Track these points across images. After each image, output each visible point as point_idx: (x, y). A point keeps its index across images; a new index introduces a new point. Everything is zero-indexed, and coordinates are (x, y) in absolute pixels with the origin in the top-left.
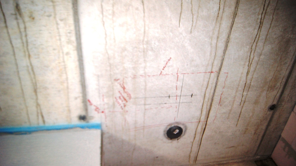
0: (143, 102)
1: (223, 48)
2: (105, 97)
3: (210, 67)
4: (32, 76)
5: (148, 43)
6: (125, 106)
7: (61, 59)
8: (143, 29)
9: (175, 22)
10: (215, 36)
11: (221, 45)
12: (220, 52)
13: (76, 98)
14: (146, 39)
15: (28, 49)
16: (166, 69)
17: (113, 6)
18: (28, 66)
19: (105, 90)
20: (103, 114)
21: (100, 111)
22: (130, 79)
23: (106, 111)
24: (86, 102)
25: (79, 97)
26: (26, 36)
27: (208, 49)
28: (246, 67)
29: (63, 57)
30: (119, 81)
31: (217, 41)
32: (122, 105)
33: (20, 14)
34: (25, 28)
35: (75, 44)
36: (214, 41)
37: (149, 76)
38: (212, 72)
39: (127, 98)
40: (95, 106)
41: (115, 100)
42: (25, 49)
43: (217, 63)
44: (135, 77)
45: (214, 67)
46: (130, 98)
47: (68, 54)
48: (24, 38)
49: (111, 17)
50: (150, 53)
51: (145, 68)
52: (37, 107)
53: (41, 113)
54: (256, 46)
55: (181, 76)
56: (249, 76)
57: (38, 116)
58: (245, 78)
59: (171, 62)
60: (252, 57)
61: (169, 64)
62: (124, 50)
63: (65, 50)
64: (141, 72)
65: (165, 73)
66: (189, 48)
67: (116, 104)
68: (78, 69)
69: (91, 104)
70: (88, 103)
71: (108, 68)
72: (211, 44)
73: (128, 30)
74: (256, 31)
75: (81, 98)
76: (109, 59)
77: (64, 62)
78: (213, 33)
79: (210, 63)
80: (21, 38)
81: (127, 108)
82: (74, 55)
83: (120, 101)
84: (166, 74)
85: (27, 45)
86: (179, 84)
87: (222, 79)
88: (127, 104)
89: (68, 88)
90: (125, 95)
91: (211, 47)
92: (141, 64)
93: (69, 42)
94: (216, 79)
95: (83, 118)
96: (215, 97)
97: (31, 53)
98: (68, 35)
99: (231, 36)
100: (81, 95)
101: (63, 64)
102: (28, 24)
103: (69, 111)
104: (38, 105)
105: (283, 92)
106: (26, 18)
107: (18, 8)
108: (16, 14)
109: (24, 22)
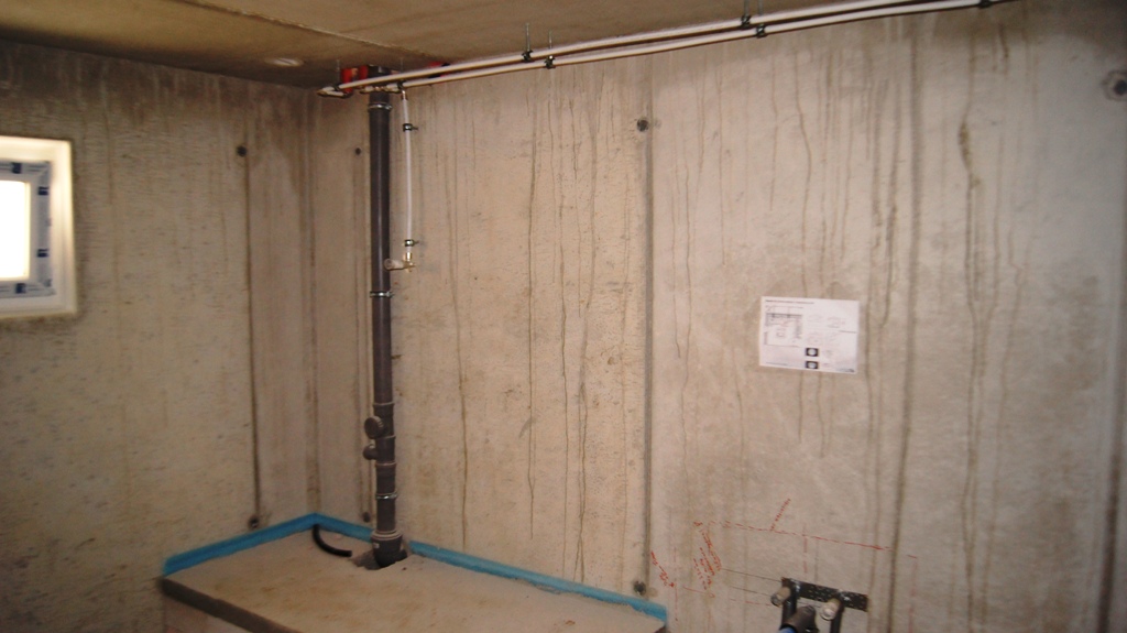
0: (741, 584)
1: (894, 498)
2: (678, 553)
3: (872, 534)
4: (582, 490)
5: (748, 463)
6: (709, 583)
7: (623, 469)
8: (739, 439)
9: (792, 433)
10: (871, 469)
11: (888, 490)
12: (888, 506)
13: (635, 545)
14: (745, 458)
15: (584, 447)
16: (781, 520)
17: (698, 397)
18: (580, 473)
19: (678, 540)
20: (672, 590)
21: (669, 582)
22: (719, 527)
23: (678, 585)
24: (648, 556)
25: (639, 543)
26: (585, 426)
27: (860, 494)
28: (962, 552)
29: (625, 467)
30: (701, 527)
31: (878, 478)
32: (705, 579)
33: (584, 397)
34: (586, 416)
35: (643, 449)
36: (871, 479)
37: (752, 529)
38: (878, 548)
39: (714, 567)
40: (660, 567)
41: (694, 564)
42: (581, 445)
43: (886, 527)
44: (727, 525)
45: (881, 536)
46: (719, 567)
47: (631, 463)
48: (582, 430)
49: (693, 414)
50: (753, 483)
51: (744, 510)
52: (578, 547)
53: (582, 560)
55: (812, 543)
56: (977, 579)
57: (576, 562)
59: (789, 507)
60: (969, 528)
61: (786, 512)
62: (711, 470)
63: (630, 458)
64: (738, 518)
65: (779, 530)
66: (822, 485)
67: (695, 574)
68: (643, 490)
69: (656, 564)
70: (651, 560)
71: (686, 500)
72: (866, 484)
73: (717, 437)
74: (964, 468)
75: (642, 546)
76: (687, 482)
77: (626, 475)
78: (867, 463)
79: (871, 525)
80: (579, 429)
81: (712, 589)
82: (639, 466)
83: (702, 570)
84: (783, 532)
85: (584, 441)
86: (810, 560)
87: (904, 570)
88: (714, 579)
89: (625, 522)
90: (710, 559)
91: (867, 490)
92: (737, 501)
93: (635, 446)
94: (889, 566)
95: (640, 588)
96: (896, 614)
97: (587, 454)
98: (637, 434)
100: (642, 540)
101: (623, 478)
102: (591, 412)
103: (621, 566)
104: (580, 543)
106: (590, 404)
107: (582, 388)
108: (579, 396)
109: (586, 408)
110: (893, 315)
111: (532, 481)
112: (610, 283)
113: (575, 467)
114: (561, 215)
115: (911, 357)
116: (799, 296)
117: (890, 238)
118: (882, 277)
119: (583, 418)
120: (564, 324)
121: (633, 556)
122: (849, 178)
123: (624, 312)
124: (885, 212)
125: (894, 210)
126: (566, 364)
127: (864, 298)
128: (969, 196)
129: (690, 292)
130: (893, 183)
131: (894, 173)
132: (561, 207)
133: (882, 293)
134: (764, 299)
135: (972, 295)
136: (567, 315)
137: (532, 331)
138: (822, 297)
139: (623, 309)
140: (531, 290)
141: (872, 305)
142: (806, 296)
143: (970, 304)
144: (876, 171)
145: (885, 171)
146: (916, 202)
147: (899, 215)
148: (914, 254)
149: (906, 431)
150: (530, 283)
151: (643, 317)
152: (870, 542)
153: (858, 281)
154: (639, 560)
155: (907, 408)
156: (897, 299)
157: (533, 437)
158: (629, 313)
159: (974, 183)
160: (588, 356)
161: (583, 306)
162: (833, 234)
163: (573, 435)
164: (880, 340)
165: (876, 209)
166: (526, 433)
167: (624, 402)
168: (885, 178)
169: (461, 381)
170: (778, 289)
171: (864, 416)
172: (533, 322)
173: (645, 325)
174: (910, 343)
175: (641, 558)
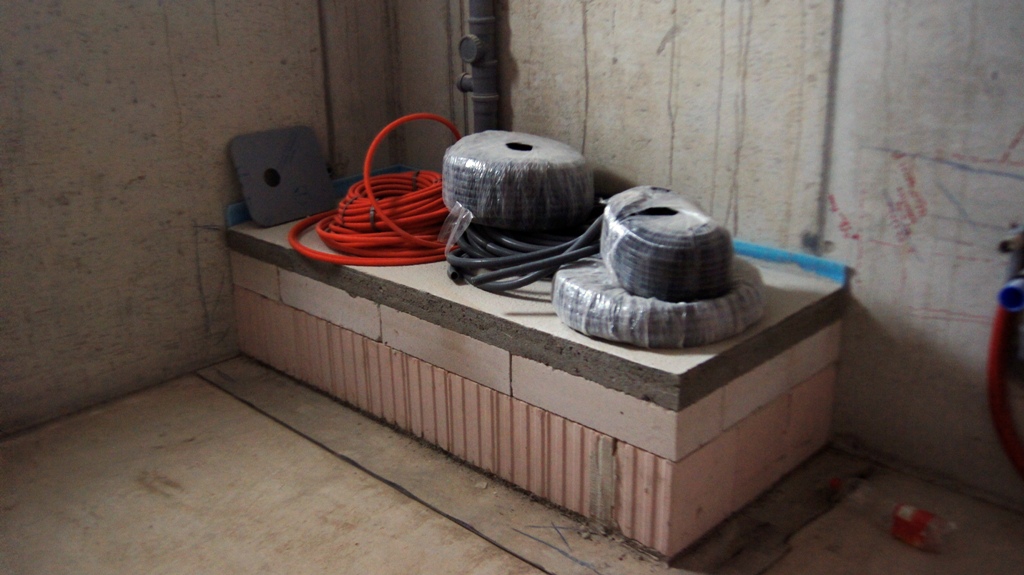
0: (953, 233)
2: (866, 195)
4: (741, 117)
6: (908, 233)
7: (797, 88)
13: (807, 186)
14: (974, 62)
15: (745, 60)
18: (738, 96)
19: (869, 178)
20: (855, 242)
21: (852, 232)
23: (865, 236)
24: (824, 199)
25: (813, 184)
26: (749, 33)
29: (802, 85)
30: (902, 160)
34: (751, 18)
37: (975, 159)
39: (916, 212)
40: (841, 215)
42: (742, 58)
44: (939, 156)
46: (923, 213)
47: (812, 78)
48: (744, 39)
51: (966, 134)
52: (731, 191)
53: (736, 207)
57: (728, 213)
62: (923, 82)
63: (809, 70)
64: (956, 146)
65: (1016, 159)
67: (889, 221)
68: (823, 115)
69: (834, 210)
70: (829, 206)
71: (884, 124)
73: (936, 34)
75: (817, 188)
76: (888, 100)
77: (801, 95)
80: (740, 37)
81: (914, 239)
82: (822, 79)
84: (1022, 162)
85: (747, 53)
88: (915, 228)
89: (797, 157)
90: (912, 201)
92: (956, 123)
93: (817, 53)
95: (811, 242)
97: (750, 70)
98: (819, 37)
100: (818, 180)
101: (798, 99)
103: (788, 215)
104: (735, 186)
109: (751, 7)
111: (673, 110)
113: (732, 87)
119: (745, 22)
121: (805, 201)
154: (813, 206)
157: (676, 51)
163: (732, 43)
166: (668, 45)
175: (816, 204)
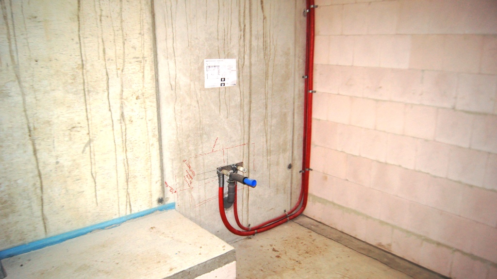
0: (203, 178)
1: (248, 125)
2: (177, 177)
3: (242, 141)
5: (203, 129)
6: (191, 183)
7: (148, 150)
8: (199, 120)
9: (217, 112)
10: (242, 118)
11: (246, 123)
12: (246, 129)
13: (156, 182)
14: (201, 127)
15: (125, 145)
16: (215, 147)
17: (181, 107)
18: (124, 159)
19: (177, 171)
20: (175, 194)
21: (174, 191)
22: (193, 158)
23: (178, 190)
25: (158, 181)
26: (126, 135)
27: (239, 127)
28: (265, 137)
29: (149, 148)
30: (186, 162)
31: (244, 121)
32: (189, 183)
33: (124, 120)
34: (126, 129)
35: (157, 137)
36: (242, 122)
37: (205, 154)
38: (244, 144)
39: (192, 176)
40: (170, 187)
41: (184, 178)
42: (124, 145)
43: (246, 137)
44: (196, 157)
45: (245, 140)
46: (194, 175)
47: (152, 145)
48: (124, 137)
49: (179, 114)
50: (205, 136)
51: (202, 148)
52: (127, 197)
53: (130, 202)
54: (267, 121)
55: (225, 150)
56: (268, 144)
57: (127, 205)
58: (265, 146)
59: (218, 141)
60: (266, 129)
61: (217, 143)
62: (189, 136)
63: (151, 142)
64: (200, 152)
65: (215, 150)
66: (227, 128)
67: (185, 182)
68: (159, 156)
69: (167, 186)
70: (165, 185)
71: (179, 152)
72: (240, 124)
73: (190, 121)
74: (265, 110)
75: (160, 181)
76: (179, 144)
77: (150, 152)
78: (240, 116)
79: (242, 137)
80: (122, 137)
81: (192, 185)
82: (157, 144)
83: (187, 179)
85: (126, 143)
86: (225, 157)
87: (251, 149)
88: (193, 181)
89: (151, 173)
90: (190, 173)
91: (241, 126)
92: (199, 145)
93: (154, 136)
94: (248, 150)
95: (161, 201)
96: (250, 164)
97: (127, 149)
98: (154, 130)
99: (251, 116)
100: (160, 179)
101: (149, 154)
102: (128, 126)
103: (151, 195)
104: (128, 194)
105: (293, 152)
106: (127, 122)
107: (122, 115)
108: (120, 120)
109: (125, 125)
110: (246, 63)
111: (94, 175)
112: (134, 58)
113: (121, 157)
114: (101, 20)
115: (251, 77)
116: (217, 58)
117: (244, 35)
118: (242, 50)
119: (124, 130)
120: (108, 83)
121: (156, 188)
122: (231, 13)
123: (143, 72)
124: (242, 26)
125: (245, 26)
126: (111, 104)
127: (238, 57)
128: (263, 22)
129: (175, 60)
130: (244, 16)
131: (244, 12)
132: (101, 16)
133: (242, 55)
134: (205, 60)
135: (265, 54)
136: (110, 77)
137: (86, 89)
138: (225, 58)
139: (142, 70)
140: (83, 65)
141: (240, 60)
142: (220, 58)
143: (264, 57)
144: (239, 11)
145: (242, 11)
146: (251, 23)
147: (246, 27)
148: (250, 41)
149: (250, 102)
150: (82, 61)
151: (154, 73)
152: (243, 144)
153: (235, 51)
155: (250, 95)
156: (246, 57)
157: (92, 150)
158: (146, 72)
159: (265, 18)
160: (124, 97)
161: (119, 72)
162: (227, 34)
163: (119, 141)
164: (242, 72)
165: (240, 25)
166: (87, 149)
167: (146, 117)
168: (242, 14)
169: (30, 131)
170: (210, 56)
171: (239, 100)
172: (86, 84)
173: (154, 77)
174: (250, 72)
175: (160, 187)
